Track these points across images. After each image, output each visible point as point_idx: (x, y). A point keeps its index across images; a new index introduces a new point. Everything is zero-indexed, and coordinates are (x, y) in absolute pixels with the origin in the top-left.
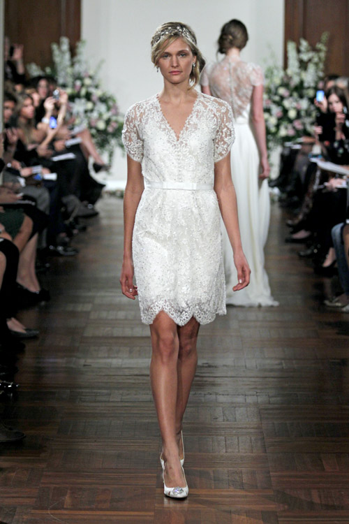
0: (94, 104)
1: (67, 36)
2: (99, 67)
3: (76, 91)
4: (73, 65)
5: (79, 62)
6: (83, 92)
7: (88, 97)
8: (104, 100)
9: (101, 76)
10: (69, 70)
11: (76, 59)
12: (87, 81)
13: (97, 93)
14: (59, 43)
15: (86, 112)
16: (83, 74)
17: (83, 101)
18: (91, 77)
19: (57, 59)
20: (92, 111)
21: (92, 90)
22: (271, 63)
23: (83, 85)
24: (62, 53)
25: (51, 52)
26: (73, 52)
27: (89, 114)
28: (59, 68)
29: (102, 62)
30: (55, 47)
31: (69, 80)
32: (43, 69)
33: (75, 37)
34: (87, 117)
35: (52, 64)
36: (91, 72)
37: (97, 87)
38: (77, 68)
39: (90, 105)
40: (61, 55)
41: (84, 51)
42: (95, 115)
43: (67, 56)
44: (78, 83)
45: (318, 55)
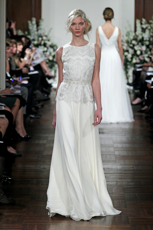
0: (48, 48)
1: (35, 17)
2: (50, 31)
3: (39, 42)
4: (38, 30)
5: (40, 29)
6: (43, 43)
7: (45, 45)
8: (52, 46)
9: (50, 35)
10: (36, 33)
11: (39, 28)
12: (44, 38)
13: (49, 43)
14: (31, 21)
15: (44, 52)
16: (42, 35)
17: (43, 47)
18: (46, 36)
19: (30, 28)
20: (46, 51)
21: (47, 42)
22: (128, 29)
23: (42, 40)
24: (33, 25)
25: (28, 25)
26: (38, 24)
27: (45, 53)
28: (31, 32)
29: (51, 29)
30: (29, 22)
31: (36, 37)
32: (24, 32)
33: (39, 17)
34: (44, 54)
35: (28, 30)
36: (46, 34)
37: (49, 40)
38: (40, 32)
39: (45, 49)
40: (32, 26)
41: (43, 24)
42: (48, 53)
43: (35, 26)
44: (40, 39)
45: (150, 26)
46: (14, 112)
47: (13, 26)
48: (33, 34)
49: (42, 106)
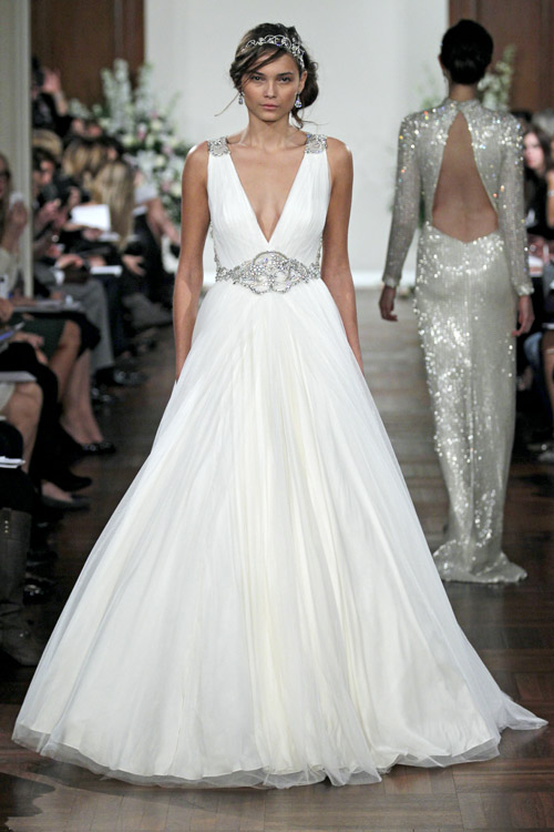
0: (167, 158)
1: (126, 58)
2: (173, 103)
3: (140, 140)
4: (134, 100)
5: (143, 96)
6: (150, 141)
7: (158, 148)
8: (181, 152)
9: (176, 118)
10: (129, 109)
11: (138, 92)
12: (156, 125)
13: (170, 143)
14: (112, 69)
15: (155, 170)
16: (149, 115)
17: (150, 154)
18: (162, 119)
19: (110, 92)
20: (163, 169)
21: (164, 138)
22: (429, 94)
23: (149, 131)
24: (118, 83)
25: (100, 83)
26: (134, 82)
27: (159, 174)
28: (114, 106)
29: (178, 96)
30: (106, 75)
31: (129, 124)
32: (90, 108)
33: (137, 60)
34: (157, 178)
35: (102, 100)
36: (162, 111)
37: (170, 133)
38: (142, 106)
39: (160, 161)
40: (116, 85)
41: (151, 80)
42: (168, 175)
43: (125, 88)
44: (142, 128)
45: (501, 81)
46: (59, 369)
47: (52, 85)
48: (117, 114)
49: (153, 346)
